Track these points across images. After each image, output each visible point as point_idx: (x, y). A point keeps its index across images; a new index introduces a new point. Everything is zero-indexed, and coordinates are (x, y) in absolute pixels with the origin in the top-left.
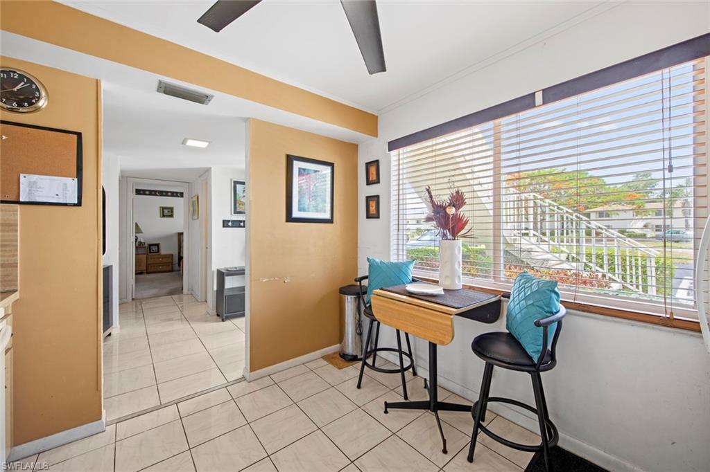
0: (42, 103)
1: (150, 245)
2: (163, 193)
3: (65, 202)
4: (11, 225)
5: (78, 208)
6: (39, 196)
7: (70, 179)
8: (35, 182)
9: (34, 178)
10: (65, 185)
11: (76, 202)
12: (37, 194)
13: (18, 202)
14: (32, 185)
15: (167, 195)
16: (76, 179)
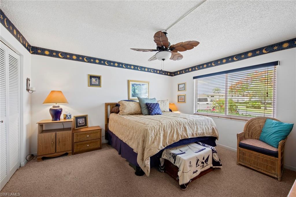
1: (77, 118)
2: (91, 60)
15: (94, 62)
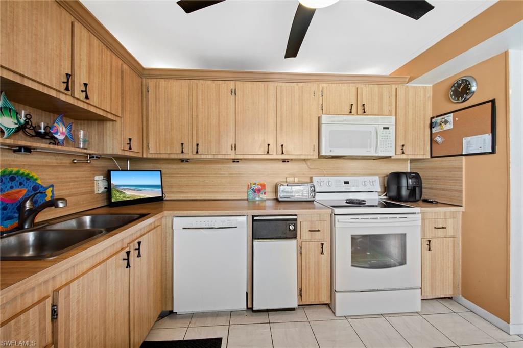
0: (474, 89)
3: (484, 152)
4: (459, 168)
5: (493, 155)
6: (471, 150)
7: (487, 135)
8: (469, 142)
9: (469, 139)
10: (484, 140)
11: (491, 151)
12: (470, 149)
13: (462, 155)
14: (468, 143)
16: (491, 134)
